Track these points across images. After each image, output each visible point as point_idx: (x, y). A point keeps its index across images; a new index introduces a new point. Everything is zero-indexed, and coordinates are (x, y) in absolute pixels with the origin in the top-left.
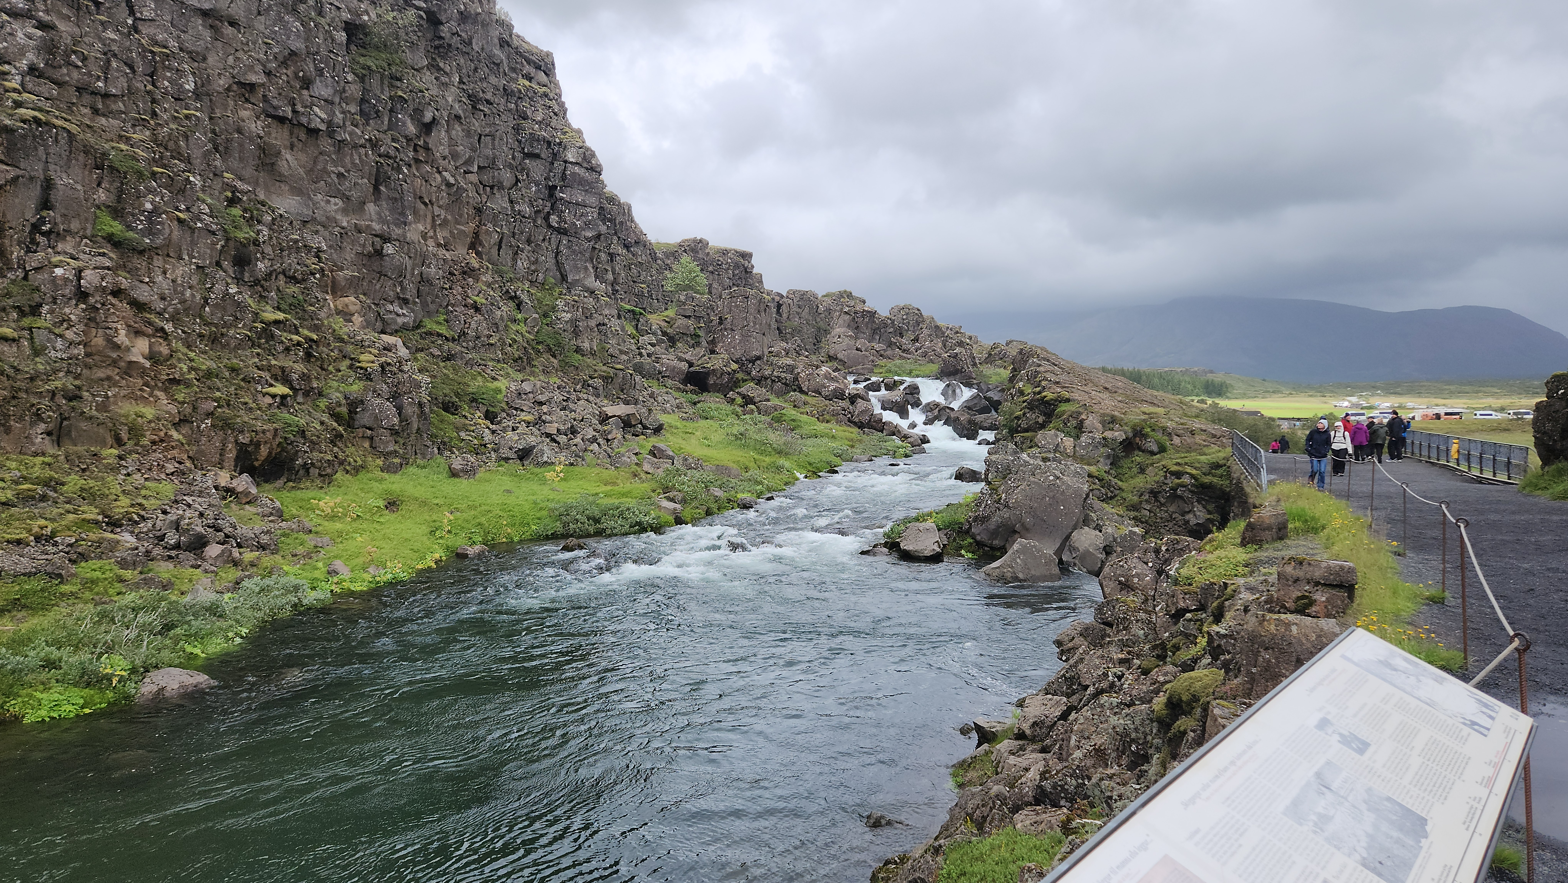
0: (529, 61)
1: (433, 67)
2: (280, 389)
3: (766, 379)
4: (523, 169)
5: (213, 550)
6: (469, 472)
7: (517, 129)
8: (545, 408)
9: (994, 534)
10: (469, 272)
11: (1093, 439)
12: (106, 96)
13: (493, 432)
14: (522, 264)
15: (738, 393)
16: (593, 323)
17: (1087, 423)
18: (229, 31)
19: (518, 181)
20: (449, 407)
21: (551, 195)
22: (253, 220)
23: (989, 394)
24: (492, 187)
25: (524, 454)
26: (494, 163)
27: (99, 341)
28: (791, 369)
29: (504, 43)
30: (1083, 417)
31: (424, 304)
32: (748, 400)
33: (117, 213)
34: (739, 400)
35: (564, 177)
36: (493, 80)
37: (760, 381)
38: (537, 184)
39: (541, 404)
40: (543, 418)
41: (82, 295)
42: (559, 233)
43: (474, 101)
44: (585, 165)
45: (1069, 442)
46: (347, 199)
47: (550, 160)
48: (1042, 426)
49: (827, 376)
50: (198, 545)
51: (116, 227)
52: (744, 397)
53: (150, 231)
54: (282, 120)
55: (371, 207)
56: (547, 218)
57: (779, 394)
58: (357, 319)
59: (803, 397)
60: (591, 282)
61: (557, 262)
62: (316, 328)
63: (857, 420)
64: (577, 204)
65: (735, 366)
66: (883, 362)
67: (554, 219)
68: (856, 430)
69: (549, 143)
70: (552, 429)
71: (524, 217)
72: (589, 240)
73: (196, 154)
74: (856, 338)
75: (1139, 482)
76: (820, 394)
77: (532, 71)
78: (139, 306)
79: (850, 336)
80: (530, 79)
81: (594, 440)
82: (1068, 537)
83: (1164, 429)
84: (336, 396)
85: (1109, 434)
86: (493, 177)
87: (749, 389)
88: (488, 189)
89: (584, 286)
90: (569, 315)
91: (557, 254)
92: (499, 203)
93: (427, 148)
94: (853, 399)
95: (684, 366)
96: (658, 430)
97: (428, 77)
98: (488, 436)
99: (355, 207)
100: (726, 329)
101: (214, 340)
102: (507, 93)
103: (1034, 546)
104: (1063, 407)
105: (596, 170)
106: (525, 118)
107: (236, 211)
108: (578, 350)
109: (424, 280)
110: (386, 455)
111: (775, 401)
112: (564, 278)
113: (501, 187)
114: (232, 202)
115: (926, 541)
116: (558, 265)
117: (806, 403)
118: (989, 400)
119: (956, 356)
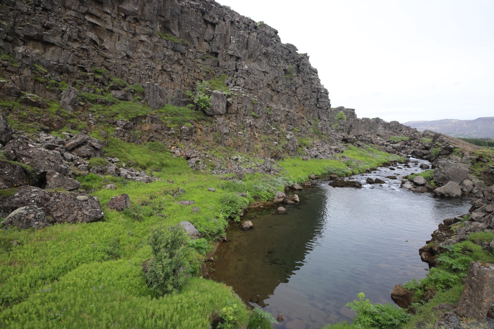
0: (313, 71)
1: (298, 76)
2: (276, 143)
3: (363, 140)
4: (312, 95)
5: (272, 172)
6: (306, 160)
7: (311, 86)
9: (441, 180)
10: (303, 118)
12: (251, 90)
14: (311, 115)
16: (325, 128)
18: (267, 74)
19: (311, 97)
20: (300, 146)
21: (318, 100)
22: (270, 110)
24: (306, 99)
25: (316, 156)
26: (307, 94)
27: (252, 134)
28: (370, 138)
29: (310, 68)
31: (294, 125)
32: (359, 146)
33: (253, 111)
35: (321, 96)
36: (307, 76)
37: (362, 141)
39: (318, 146)
40: (318, 149)
41: (251, 126)
42: (319, 108)
43: (304, 81)
44: (325, 93)
45: (459, 159)
46: (283, 104)
48: (448, 154)
49: (380, 140)
50: (270, 171)
51: (253, 113)
53: (258, 114)
54: (273, 90)
55: (287, 106)
56: (316, 105)
57: (367, 144)
58: (285, 129)
60: (325, 119)
62: (279, 131)
67: (318, 105)
69: (318, 89)
70: (321, 151)
71: (312, 105)
72: (325, 109)
73: (263, 99)
74: (385, 130)
75: (481, 169)
76: (378, 144)
77: (313, 73)
78: (256, 128)
79: (383, 130)
80: (313, 75)
81: (329, 154)
82: (462, 182)
83: (489, 156)
84: (283, 144)
85: (472, 157)
86: (307, 97)
87: (359, 143)
90: (321, 126)
91: (318, 113)
92: (307, 102)
93: (296, 93)
94: (386, 146)
96: (342, 152)
97: (296, 78)
98: (308, 152)
99: (284, 106)
100: (352, 128)
101: (265, 133)
102: (310, 79)
103: (454, 183)
104: (456, 149)
105: (327, 94)
106: (313, 84)
107: (268, 109)
108: (322, 134)
109: (294, 120)
110: (291, 156)
111: (366, 146)
112: (319, 118)
113: (308, 99)
114: (268, 107)
115: (421, 180)
116: (318, 115)
117: (374, 146)
118: (425, 146)
119: (415, 135)
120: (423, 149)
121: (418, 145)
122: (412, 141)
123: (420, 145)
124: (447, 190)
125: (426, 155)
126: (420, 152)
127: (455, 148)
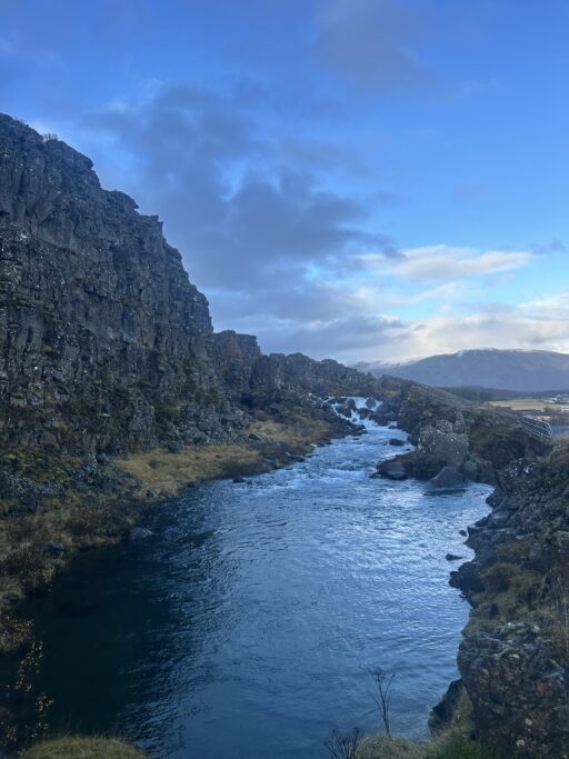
0: (173, 255)
2: (105, 415)
8: (198, 419)
9: (430, 466)
11: (461, 422)
12: (39, 291)
15: (269, 408)
17: (457, 415)
21: (186, 317)
23: (389, 403)
24: (161, 315)
26: (162, 304)
28: (294, 395)
29: (164, 248)
30: (454, 413)
34: (271, 411)
35: (192, 308)
36: (161, 266)
37: (279, 401)
38: (180, 312)
39: (196, 416)
41: (43, 377)
42: (191, 335)
44: (201, 302)
45: (451, 425)
46: (113, 326)
47: (186, 301)
51: (48, 348)
53: (61, 348)
56: (184, 328)
57: (290, 408)
59: (302, 409)
61: (190, 349)
62: (110, 387)
63: (329, 419)
64: (199, 321)
65: (265, 394)
66: (333, 389)
67: (188, 329)
69: (185, 293)
75: (484, 441)
77: (173, 258)
78: (57, 382)
80: (173, 263)
81: (222, 433)
82: (462, 465)
83: (492, 417)
85: (468, 420)
87: (274, 405)
90: (198, 374)
91: (190, 345)
95: (240, 395)
97: (139, 268)
101: (79, 394)
105: (206, 304)
112: (193, 356)
113: (165, 315)
115: (398, 471)
119: (369, 386)
127: (441, 405)
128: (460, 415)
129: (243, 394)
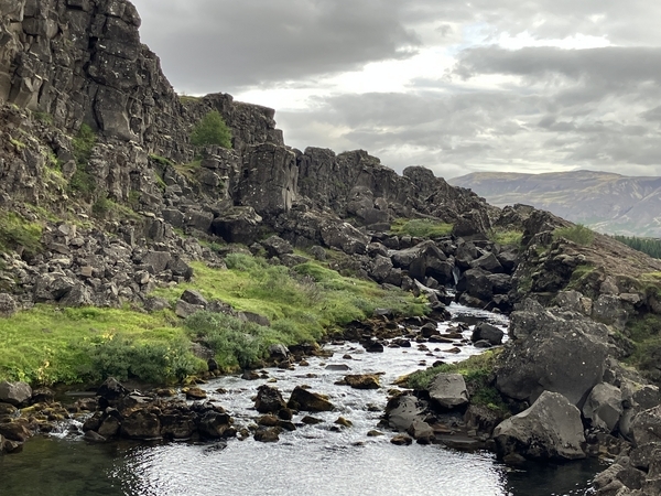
3: (289, 231)
4: (66, 20)
8: (80, 251)
9: (519, 386)
11: (610, 299)
13: (31, 272)
15: (261, 244)
17: (605, 284)
19: (60, 31)
21: (92, 46)
23: (503, 255)
24: (35, 36)
25: (61, 295)
26: (39, 13)
28: (314, 222)
30: (601, 279)
32: (271, 252)
34: (263, 251)
35: (104, 30)
37: (283, 233)
38: (78, 35)
39: (76, 247)
40: (79, 260)
42: (98, 83)
44: (126, 19)
45: (587, 302)
47: (91, 12)
48: (560, 286)
49: (348, 232)
52: (267, 248)
56: (85, 68)
57: (303, 247)
59: (326, 251)
60: (126, 131)
61: (94, 110)
63: (376, 274)
64: (117, 55)
65: (259, 219)
66: (399, 220)
67: (93, 69)
68: (374, 285)
70: (87, 270)
71: (65, 66)
72: (125, 90)
74: (375, 196)
76: (341, 248)
79: (368, 194)
82: (589, 391)
85: (625, 296)
86: (37, 27)
87: (275, 241)
88: (32, 38)
89: (119, 135)
90: (104, 162)
91: (95, 102)
94: (373, 253)
95: (209, 216)
96: (188, 276)
98: (25, 276)
100: (251, 183)
103: (559, 399)
104: (580, 269)
111: (297, 253)
112: (99, 126)
113: (44, 36)
115: (454, 392)
116: (95, 113)
117: (328, 257)
118: (501, 260)
119: (470, 217)
120: (496, 270)
121: (480, 255)
122: (461, 240)
123: (486, 253)
124: (535, 427)
125: (503, 290)
126: (485, 280)
127: (578, 262)
128: (610, 283)
129: (216, 215)
